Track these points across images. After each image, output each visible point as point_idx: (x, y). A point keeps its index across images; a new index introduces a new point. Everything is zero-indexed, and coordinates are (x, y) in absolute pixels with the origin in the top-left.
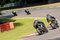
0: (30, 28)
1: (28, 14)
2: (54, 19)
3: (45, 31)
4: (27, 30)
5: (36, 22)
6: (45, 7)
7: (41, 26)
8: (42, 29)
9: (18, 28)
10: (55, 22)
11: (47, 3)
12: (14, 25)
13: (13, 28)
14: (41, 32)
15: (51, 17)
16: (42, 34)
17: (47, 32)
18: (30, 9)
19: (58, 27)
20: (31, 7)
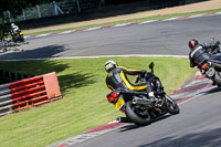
9: (76, 94)
12: (60, 85)
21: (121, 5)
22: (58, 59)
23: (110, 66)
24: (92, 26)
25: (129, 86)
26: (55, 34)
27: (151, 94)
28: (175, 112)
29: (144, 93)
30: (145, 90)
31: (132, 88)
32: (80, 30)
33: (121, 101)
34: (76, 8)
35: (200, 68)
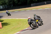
0: (16, 27)
1: (9, 15)
2: (39, 18)
3: (37, 26)
5: (30, 20)
6: (29, 9)
7: (34, 22)
8: (35, 25)
9: (6, 27)
10: (41, 20)
11: (30, 6)
12: (2, 25)
13: (1, 27)
14: (34, 27)
15: (37, 16)
16: (35, 29)
17: (38, 27)
18: (16, 11)
19: (43, 24)
20: (16, 9)
34: (6, 7)
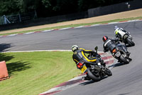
4: (38, 79)
11: (86, 16)
12: (8, 69)
21: (47, 18)
22: (7, 52)
23: (75, 48)
24: (29, 31)
25: (87, 59)
26: (5, 36)
27: (99, 64)
28: (110, 74)
29: (95, 63)
30: (95, 62)
31: (89, 61)
32: (21, 34)
33: (85, 68)
34: (18, 20)
35: (112, 52)
